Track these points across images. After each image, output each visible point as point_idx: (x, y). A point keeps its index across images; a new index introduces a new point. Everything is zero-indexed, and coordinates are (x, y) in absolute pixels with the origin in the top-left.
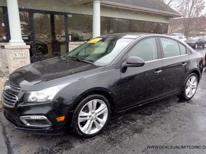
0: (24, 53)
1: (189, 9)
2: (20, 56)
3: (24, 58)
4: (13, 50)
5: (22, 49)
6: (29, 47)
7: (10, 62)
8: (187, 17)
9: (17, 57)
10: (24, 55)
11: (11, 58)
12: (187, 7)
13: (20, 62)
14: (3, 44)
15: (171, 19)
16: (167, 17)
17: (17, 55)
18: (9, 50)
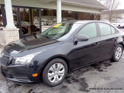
0: (15, 33)
1: (112, 5)
2: (13, 35)
3: (16, 36)
4: (8, 31)
5: (14, 30)
6: (18, 29)
7: (7, 39)
8: (110, 10)
9: (11, 35)
10: (16, 34)
11: (8, 36)
12: (110, 4)
13: (13, 39)
14: (1, 27)
15: (103, 11)
16: (100, 10)
17: (11, 34)
18: (6, 31)
